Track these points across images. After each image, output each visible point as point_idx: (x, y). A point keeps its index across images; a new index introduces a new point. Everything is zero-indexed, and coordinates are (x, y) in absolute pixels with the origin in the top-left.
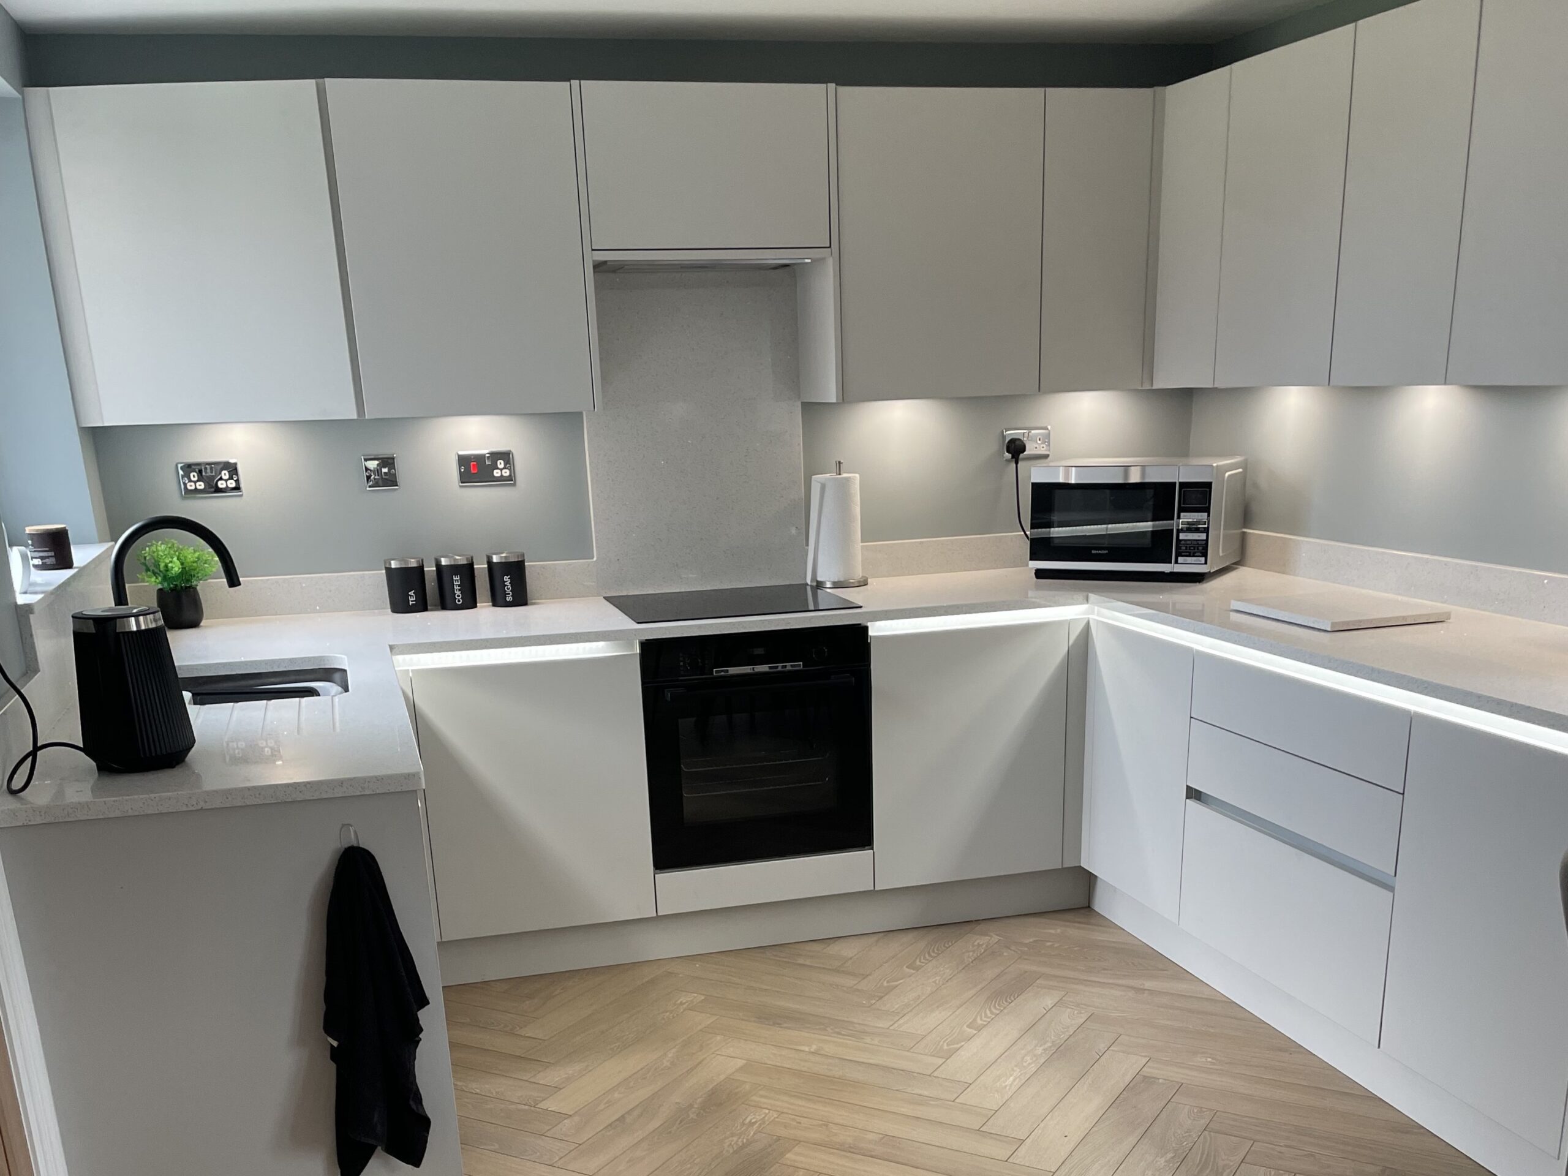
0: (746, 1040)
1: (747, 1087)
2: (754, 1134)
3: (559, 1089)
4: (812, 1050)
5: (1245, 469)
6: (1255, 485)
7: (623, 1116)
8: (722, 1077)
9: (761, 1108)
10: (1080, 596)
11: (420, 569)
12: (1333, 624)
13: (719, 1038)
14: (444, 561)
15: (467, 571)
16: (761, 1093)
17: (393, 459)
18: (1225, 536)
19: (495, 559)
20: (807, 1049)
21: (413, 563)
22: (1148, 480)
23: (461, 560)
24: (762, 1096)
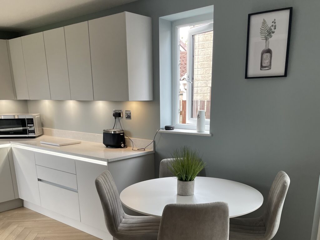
5: (40, 116)
6: (43, 119)
10: (8, 142)
12: (60, 145)
18: (38, 129)
22: (19, 118)
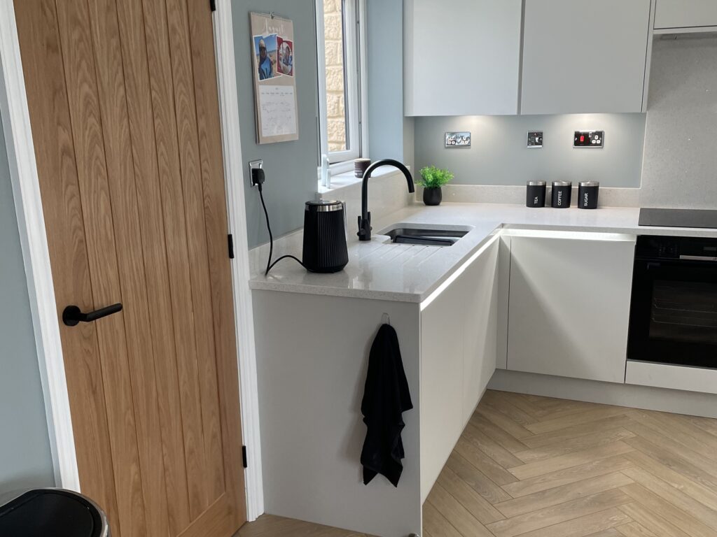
0: (643, 469)
1: (625, 498)
2: (611, 528)
3: (524, 463)
4: (680, 488)
7: (546, 490)
8: (615, 487)
9: (624, 513)
11: (544, 187)
13: (628, 463)
14: (556, 184)
15: (567, 190)
16: (631, 504)
17: (542, 133)
19: (583, 185)
20: (676, 486)
21: (540, 184)
23: (565, 184)
24: (629, 506)
